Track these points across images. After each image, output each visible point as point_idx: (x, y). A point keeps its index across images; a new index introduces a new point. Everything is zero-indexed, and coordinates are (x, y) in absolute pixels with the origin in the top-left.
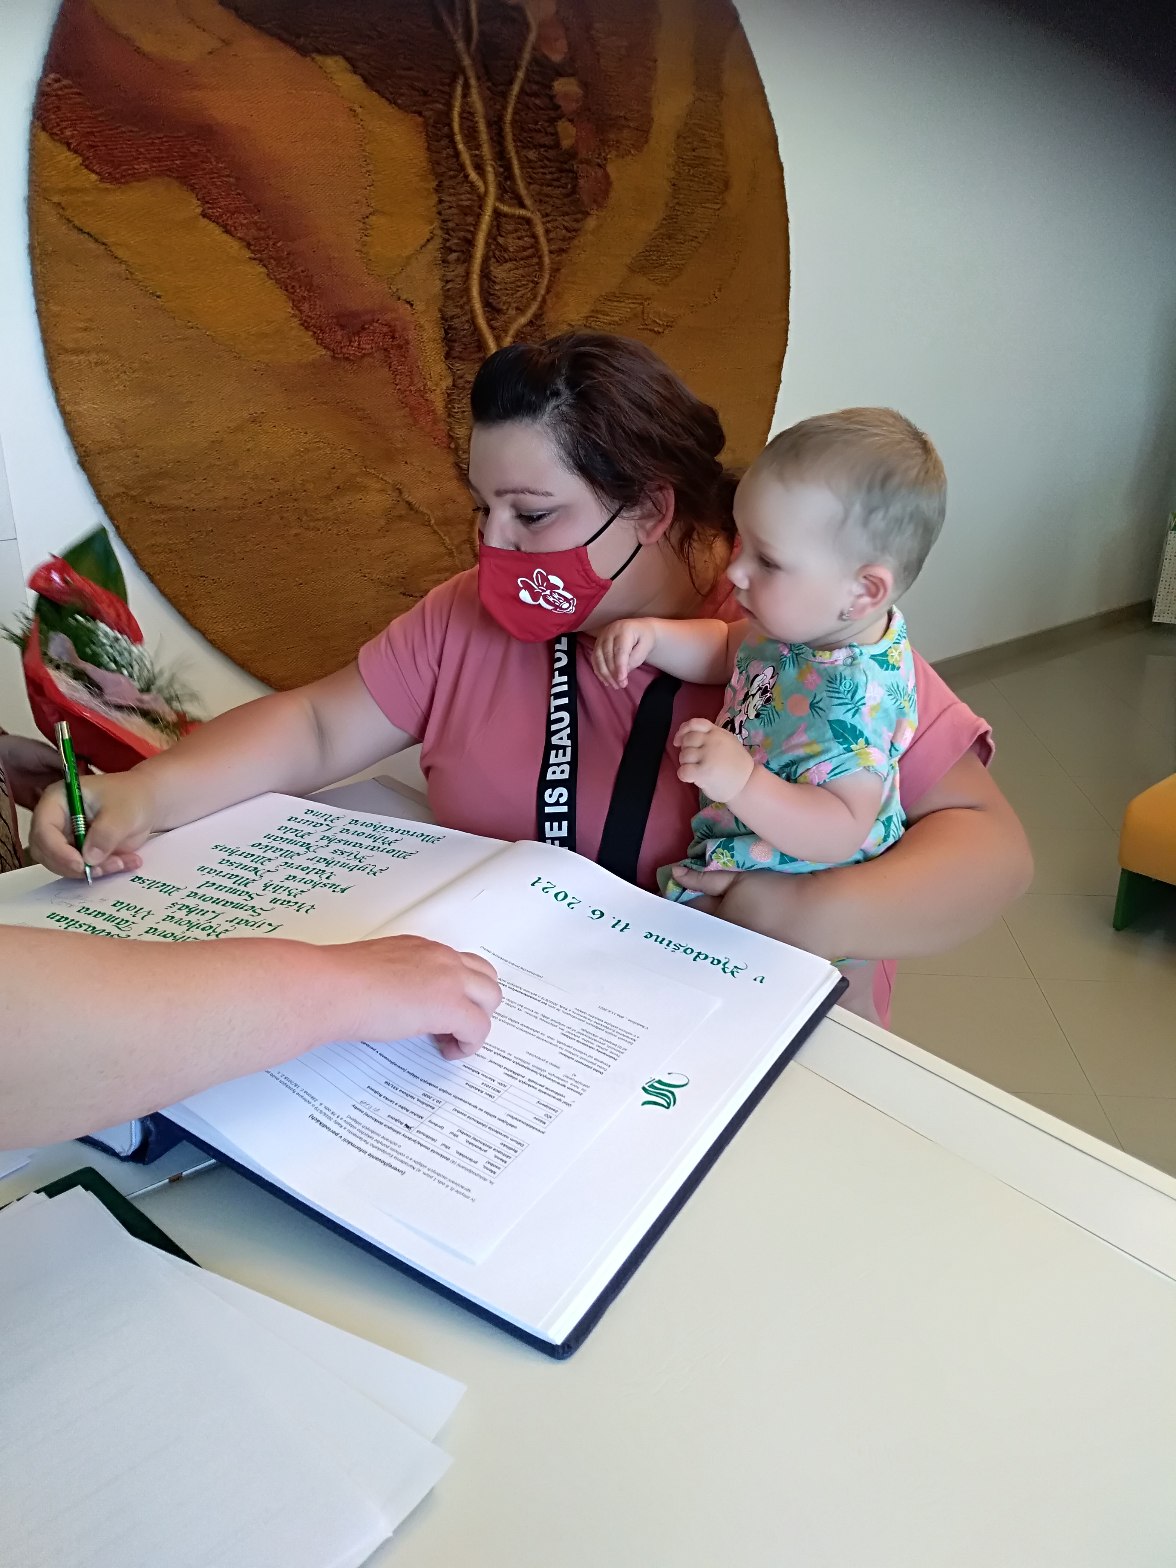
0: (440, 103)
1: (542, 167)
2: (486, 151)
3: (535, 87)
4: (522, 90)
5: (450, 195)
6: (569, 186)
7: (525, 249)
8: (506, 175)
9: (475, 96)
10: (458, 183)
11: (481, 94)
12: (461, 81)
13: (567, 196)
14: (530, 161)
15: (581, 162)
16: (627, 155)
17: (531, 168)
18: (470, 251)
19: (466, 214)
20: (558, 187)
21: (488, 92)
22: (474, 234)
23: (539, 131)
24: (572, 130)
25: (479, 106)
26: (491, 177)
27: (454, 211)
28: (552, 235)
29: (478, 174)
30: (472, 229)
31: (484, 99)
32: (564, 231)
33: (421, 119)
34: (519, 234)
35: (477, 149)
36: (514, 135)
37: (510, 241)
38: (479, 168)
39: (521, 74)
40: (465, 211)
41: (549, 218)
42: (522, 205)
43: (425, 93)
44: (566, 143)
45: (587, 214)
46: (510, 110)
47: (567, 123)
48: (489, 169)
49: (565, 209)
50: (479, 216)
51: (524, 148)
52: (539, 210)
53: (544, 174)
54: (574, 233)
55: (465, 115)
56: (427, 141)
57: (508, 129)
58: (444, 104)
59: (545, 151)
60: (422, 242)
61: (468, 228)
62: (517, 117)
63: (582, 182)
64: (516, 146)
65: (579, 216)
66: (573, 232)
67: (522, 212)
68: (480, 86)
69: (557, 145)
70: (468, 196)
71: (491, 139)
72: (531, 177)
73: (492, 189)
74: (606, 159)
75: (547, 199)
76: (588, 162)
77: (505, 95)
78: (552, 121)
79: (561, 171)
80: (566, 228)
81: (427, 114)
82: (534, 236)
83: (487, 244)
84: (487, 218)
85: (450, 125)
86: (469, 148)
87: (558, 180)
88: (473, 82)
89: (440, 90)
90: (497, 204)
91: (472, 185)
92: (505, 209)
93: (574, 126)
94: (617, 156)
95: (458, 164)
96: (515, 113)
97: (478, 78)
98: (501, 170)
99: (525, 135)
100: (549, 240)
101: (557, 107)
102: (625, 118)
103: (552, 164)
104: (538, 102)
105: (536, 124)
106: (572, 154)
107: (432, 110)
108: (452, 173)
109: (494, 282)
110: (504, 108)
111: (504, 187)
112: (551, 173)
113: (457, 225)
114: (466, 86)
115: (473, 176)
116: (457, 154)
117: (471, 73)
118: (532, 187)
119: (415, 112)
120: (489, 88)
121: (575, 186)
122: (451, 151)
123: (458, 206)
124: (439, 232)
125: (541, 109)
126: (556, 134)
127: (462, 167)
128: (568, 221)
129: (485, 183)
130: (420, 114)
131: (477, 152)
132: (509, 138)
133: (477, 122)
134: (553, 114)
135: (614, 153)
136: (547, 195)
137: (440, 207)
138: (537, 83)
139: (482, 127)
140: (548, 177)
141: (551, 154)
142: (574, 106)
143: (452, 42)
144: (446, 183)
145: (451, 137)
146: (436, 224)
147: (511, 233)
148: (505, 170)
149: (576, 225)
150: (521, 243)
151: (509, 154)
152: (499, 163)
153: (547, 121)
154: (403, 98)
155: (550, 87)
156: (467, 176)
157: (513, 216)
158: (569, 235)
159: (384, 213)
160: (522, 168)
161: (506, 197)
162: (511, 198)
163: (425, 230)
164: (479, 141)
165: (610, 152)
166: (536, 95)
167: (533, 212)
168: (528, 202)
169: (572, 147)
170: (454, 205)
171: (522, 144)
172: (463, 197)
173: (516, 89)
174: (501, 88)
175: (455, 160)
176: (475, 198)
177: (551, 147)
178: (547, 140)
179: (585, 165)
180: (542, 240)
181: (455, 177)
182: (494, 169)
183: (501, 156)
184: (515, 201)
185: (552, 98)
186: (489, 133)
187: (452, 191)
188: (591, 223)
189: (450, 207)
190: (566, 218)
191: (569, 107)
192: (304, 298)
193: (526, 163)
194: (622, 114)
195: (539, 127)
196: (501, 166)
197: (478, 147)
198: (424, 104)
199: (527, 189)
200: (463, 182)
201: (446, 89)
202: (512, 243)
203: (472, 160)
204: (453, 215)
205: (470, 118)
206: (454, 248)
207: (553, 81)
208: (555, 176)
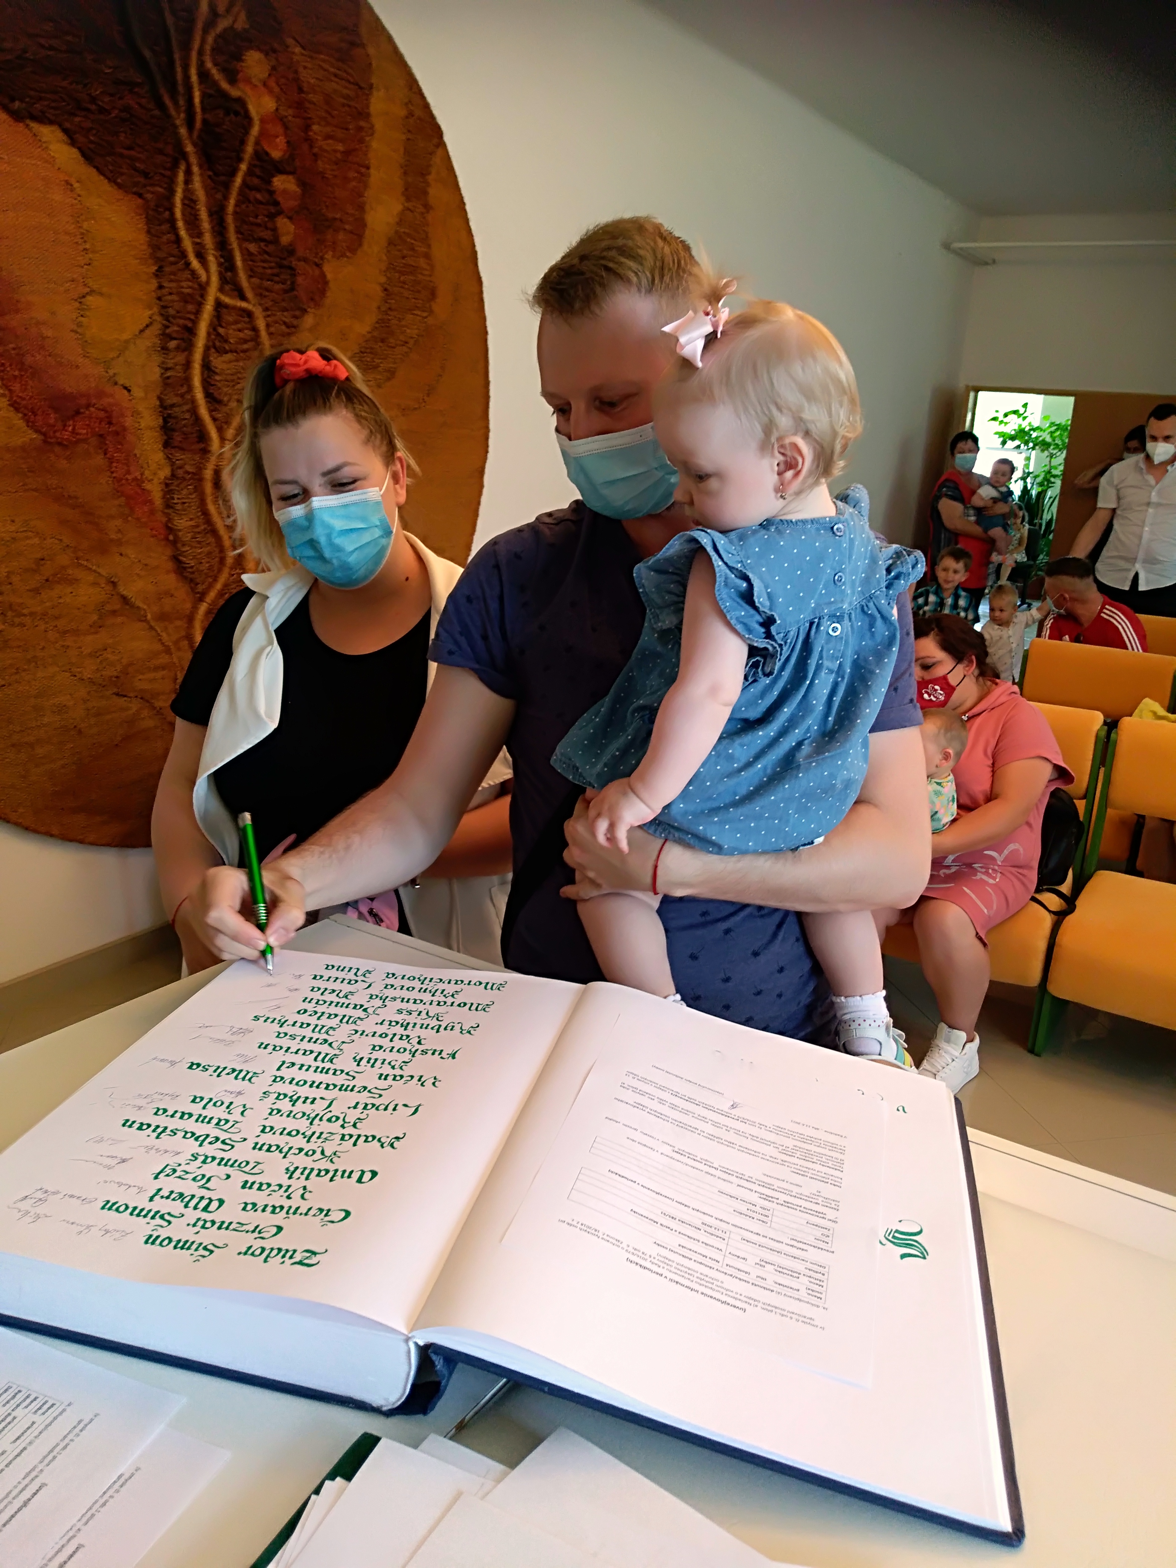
0: (161, 187)
1: (263, 261)
2: (208, 239)
3: (256, 181)
4: (244, 183)
5: (171, 281)
6: (289, 283)
7: (246, 341)
8: (227, 266)
9: (197, 184)
10: (179, 270)
11: (203, 182)
12: (183, 167)
13: (286, 291)
14: (250, 254)
15: (299, 260)
16: (342, 256)
17: (252, 261)
18: (191, 340)
19: (186, 302)
20: (278, 283)
21: (209, 181)
22: (195, 322)
23: (259, 225)
24: (292, 228)
25: (200, 194)
26: (213, 267)
27: (175, 297)
28: (272, 329)
29: (200, 262)
30: (192, 317)
31: (205, 187)
32: (283, 327)
33: (140, 201)
34: (239, 326)
35: (199, 237)
36: (236, 227)
37: (231, 331)
38: (201, 256)
39: (243, 167)
40: (186, 299)
41: (269, 313)
42: (243, 298)
43: (146, 175)
44: (285, 240)
45: (305, 311)
46: (232, 201)
47: (285, 220)
48: (211, 259)
49: (284, 304)
50: (200, 305)
51: (247, 240)
52: (260, 304)
53: (264, 268)
54: (293, 330)
55: (186, 202)
56: (147, 224)
57: (230, 219)
58: (165, 188)
59: (266, 246)
60: (141, 327)
61: (189, 316)
62: (238, 210)
63: (300, 280)
64: (238, 238)
65: (297, 313)
66: (292, 328)
67: (244, 305)
68: (201, 175)
69: (276, 241)
70: (190, 284)
71: (213, 228)
72: (252, 270)
73: (215, 280)
74: (322, 258)
75: (267, 294)
76: (305, 260)
77: (227, 186)
78: (272, 216)
79: (281, 266)
80: (285, 323)
81: (149, 196)
82: (255, 329)
83: (209, 334)
84: (209, 308)
85: (171, 209)
86: (191, 236)
87: (277, 275)
88: (195, 169)
89: (161, 174)
90: (219, 294)
91: (193, 273)
92: (227, 300)
93: (293, 224)
94: (333, 257)
95: (180, 251)
96: (236, 205)
97: (201, 167)
98: (222, 260)
99: (245, 227)
100: (270, 334)
101: (276, 203)
102: (341, 220)
103: (272, 259)
104: (259, 196)
105: (256, 217)
106: (291, 251)
107: (152, 193)
108: (172, 259)
109: (216, 374)
110: (226, 198)
111: (225, 278)
112: (271, 268)
113: (178, 312)
114: (188, 173)
115: (195, 264)
116: (178, 240)
117: (193, 160)
118: (253, 280)
119: (135, 193)
120: (209, 177)
121: (293, 283)
122: (171, 237)
123: (179, 294)
124: (158, 318)
125: (261, 203)
126: (274, 230)
127: (183, 255)
128: (287, 317)
129: (207, 270)
130: (140, 196)
131: (198, 240)
132: (231, 229)
133: (199, 210)
134: (273, 210)
135: (331, 253)
136: (267, 290)
137: (159, 293)
138: (258, 177)
139: (204, 215)
140: (269, 271)
141: (271, 248)
142: (293, 203)
143: (176, 127)
144: (167, 269)
145: (172, 221)
146: (156, 309)
147: (233, 324)
148: (226, 261)
149: (295, 322)
150: (241, 335)
151: (230, 245)
152: (220, 253)
153: (267, 216)
154: (124, 177)
155: (269, 182)
156: (188, 264)
157: (234, 308)
158: (287, 330)
159: (101, 294)
160: (244, 260)
161: (227, 287)
162: (232, 290)
163: (144, 315)
164: (200, 230)
165: (326, 252)
166: (257, 189)
167: (254, 305)
168: (249, 294)
169: (291, 245)
170: (174, 291)
171: (243, 237)
172: (184, 284)
173: (238, 180)
174: (223, 178)
175: (175, 246)
176: (196, 286)
177: (271, 242)
178: (267, 234)
179: (303, 263)
180: (263, 333)
181: (175, 263)
182: (216, 258)
183: (222, 245)
184: (236, 293)
185: (271, 193)
186: (211, 222)
187: (172, 277)
188: (309, 320)
189: (171, 294)
190: (285, 313)
191: (287, 204)
192: (15, 377)
193: (248, 256)
194: (338, 216)
195: (259, 221)
196: (222, 256)
197: (200, 235)
198: (145, 186)
199: (249, 282)
200: (183, 270)
201: (168, 173)
202: (233, 335)
203: (194, 248)
204: (173, 301)
205: (192, 205)
206: (175, 335)
207: (273, 176)
208: (276, 271)
